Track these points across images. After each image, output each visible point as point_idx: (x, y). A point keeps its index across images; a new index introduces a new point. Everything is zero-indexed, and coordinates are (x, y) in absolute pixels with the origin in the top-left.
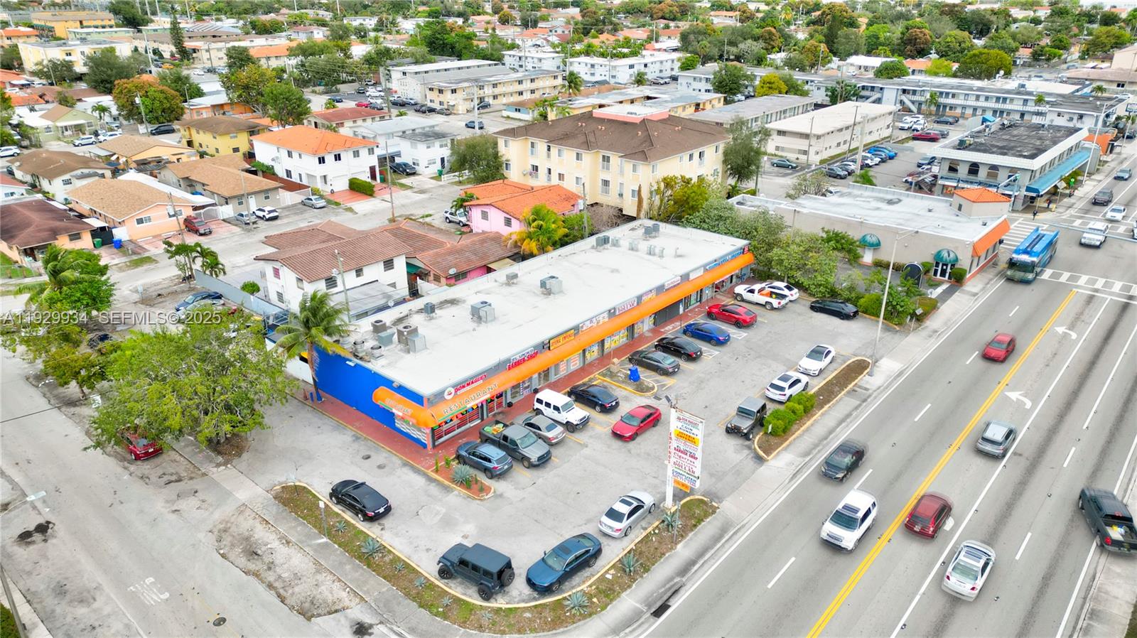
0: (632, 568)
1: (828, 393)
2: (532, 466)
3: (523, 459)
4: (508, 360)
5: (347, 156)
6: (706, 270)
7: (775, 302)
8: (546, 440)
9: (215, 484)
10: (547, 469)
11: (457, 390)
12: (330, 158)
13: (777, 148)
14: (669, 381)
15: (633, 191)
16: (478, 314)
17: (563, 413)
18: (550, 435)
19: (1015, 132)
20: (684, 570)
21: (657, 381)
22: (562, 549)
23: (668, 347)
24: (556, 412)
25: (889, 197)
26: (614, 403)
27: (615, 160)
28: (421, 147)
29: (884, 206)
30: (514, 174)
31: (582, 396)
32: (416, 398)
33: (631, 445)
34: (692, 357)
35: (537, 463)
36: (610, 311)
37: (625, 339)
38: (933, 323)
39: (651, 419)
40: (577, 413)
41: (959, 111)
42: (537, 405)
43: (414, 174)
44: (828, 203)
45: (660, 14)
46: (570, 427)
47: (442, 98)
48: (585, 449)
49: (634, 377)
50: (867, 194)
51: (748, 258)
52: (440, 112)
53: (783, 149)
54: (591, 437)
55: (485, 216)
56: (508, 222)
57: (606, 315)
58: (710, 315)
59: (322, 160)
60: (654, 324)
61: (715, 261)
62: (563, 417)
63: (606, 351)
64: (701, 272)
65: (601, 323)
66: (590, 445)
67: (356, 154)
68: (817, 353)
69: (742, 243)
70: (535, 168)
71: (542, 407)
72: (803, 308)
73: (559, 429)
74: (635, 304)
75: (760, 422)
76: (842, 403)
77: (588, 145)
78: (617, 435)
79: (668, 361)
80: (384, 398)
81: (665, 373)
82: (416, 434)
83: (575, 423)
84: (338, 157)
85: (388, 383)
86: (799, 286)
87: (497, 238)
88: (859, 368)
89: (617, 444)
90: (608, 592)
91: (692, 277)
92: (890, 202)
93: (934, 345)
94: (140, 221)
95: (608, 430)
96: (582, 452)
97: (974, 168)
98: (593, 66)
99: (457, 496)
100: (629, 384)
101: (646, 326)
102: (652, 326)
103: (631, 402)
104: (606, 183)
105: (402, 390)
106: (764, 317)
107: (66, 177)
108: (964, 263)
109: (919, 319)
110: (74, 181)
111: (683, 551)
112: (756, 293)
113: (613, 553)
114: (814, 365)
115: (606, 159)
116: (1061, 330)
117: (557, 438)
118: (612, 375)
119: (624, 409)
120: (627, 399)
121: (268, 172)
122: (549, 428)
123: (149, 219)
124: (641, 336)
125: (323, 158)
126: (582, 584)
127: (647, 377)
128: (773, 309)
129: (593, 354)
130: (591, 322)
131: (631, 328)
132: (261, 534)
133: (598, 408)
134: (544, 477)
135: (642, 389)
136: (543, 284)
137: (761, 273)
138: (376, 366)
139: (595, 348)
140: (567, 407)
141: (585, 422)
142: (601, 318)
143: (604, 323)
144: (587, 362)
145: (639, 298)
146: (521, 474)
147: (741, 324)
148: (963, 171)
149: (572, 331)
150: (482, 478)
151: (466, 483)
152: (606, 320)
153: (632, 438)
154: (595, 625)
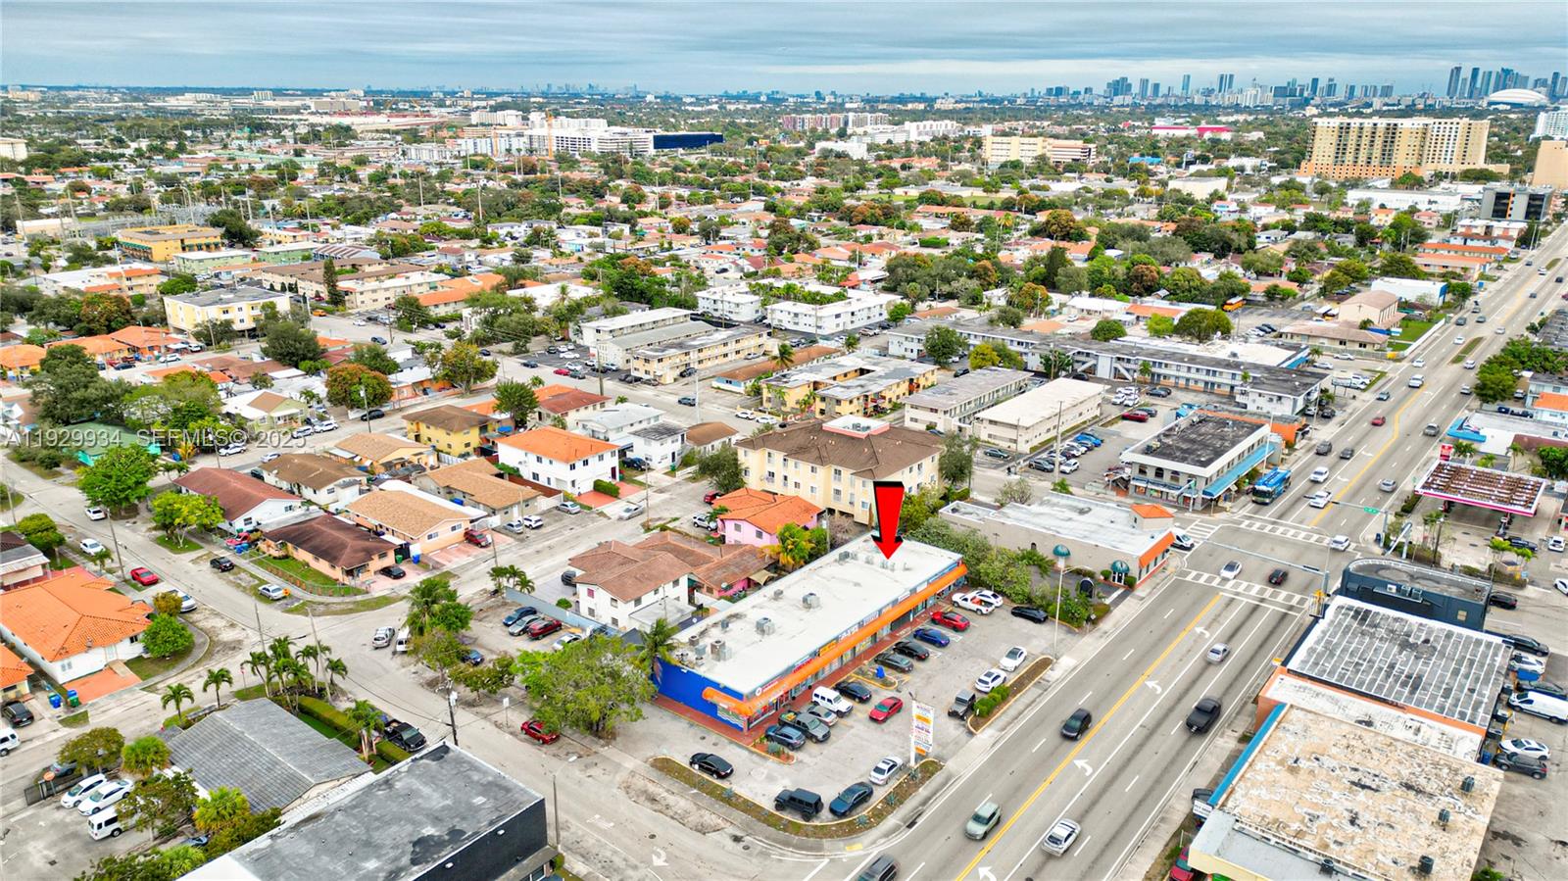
0: (892, 802)
1: (1020, 685)
2: (818, 741)
3: (811, 737)
4: (794, 666)
5: (593, 461)
6: (929, 584)
7: (984, 609)
8: (826, 723)
9: (606, 759)
10: (829, 743)
11: (763, 688)
12: (579, 465)
13: (990, 436)
14: (906, 678)
15: (863, 502)
16: (762, 628)
17: (835, 704)
18: (827, 720)
19: (1203, 430)
20: (925, 802)
21: (898, 677)
22: (850, 791)
23: (904, 650)
24: (829, 703)
25: (1081, 506)
26: (868, 695)
27: (846, 473)
29: (1075, 515)
30: (753, 481)
31: (845, 691)
32: (738, 696)
33: (884, 726)
34: (922, 658)
35: (822, 739)
36: (859, 623)
37: (870, 644)
38: (1106, 625)
39: (896, 707)
40: (844, 704)
41: (1172, 380)
42: (815, 699)
43: (647, 469)
44: (1029, 513)
45: (860, 218)
46: (840, 714)
47: (648, 367)
48: (852, 729)
49: (880, 675)
50: (1064, 502)
51: (962, 570)
52: (648, 382)
53: (995, 437)
54: (855, 720)
55: (738, 528)
56: (759, 535)
57: (857, 626)
58: (934, 621)
59: (573, 467)
60: (891, 630)
61: (936, 576)
62: (835, 707)
63: (857, 654)
64: (925, 585)
65: (853, 632)
66: (855, 726)
67: (601, 458)
68: (1013, 654)
69: (957, 556)
70: (772, 474)
71: (819, 700)
72: (1006, 614)
73: (834, 716)
74: (878, 616)
75: (971, 707)
76: (1030, 692)
77: (822, 460)
78: (873, 719)
79: (904, 661)
80: (710, 695)
81: (903, 671)
82: (734, 721)
83: (843, 710)
84: (586, 463)
85: (716, 685)
86: (1003, 594)
87: (753, 551)
88: (1045, 664)
89: (873, 725)
90: (879, 815)
91: (919, 589)
92: (1082, 512)
93: (1103, 643)
94: (430, 537)
95: (866, 716)
96: (850, 731)
97: (1159, 472)
98: (796, 315)
99: (772, 763)
100: (878, 680)
101: (885, 632)
102: (890, 632)
103: (881, 695)
104: (838, 492)
105: (727, 690)
106: (976, 622)
107: (331, 486)
108: (1134, 572)
109: (1094, 623)
110: (338, 490)
111: (923, 792)
112: (966, 599)
113: (879, 794)
114: (1010, 663)
115: (839, 473)
116: (1199, 630)
117: (833, 721)
118: (863, 674)
119: (876, 700)
120: (876, 692)
121: (514, 476)
122: (827, 715)
123: (437, 535)
124: (882, 640)
125: (574, 464)
126: (864, 812)
127: (890, 675)
128: (982, 614)
129: (848, 657)
130: (847, 632)
131: (875, 635)
132: (652, 788)
133: (858, 699)
134: (827, 749)
135: (887, 684)
136: (805, 600)
137: (973, 582)
138: (701, 671)
139: (849, 652)
140: (837, 699)
141: (850, 710)
142: (853, 629)
143: (856, 632)
144: (844, 663)
145: (880, 611)
146: (811, 746)
147: (958, 628)
148: (1151, 474)
149: (834, 640)
150: (786, 750)
151: (777, 754)
152: (857, 630)
153: (884, 721)
154: (875, 833)
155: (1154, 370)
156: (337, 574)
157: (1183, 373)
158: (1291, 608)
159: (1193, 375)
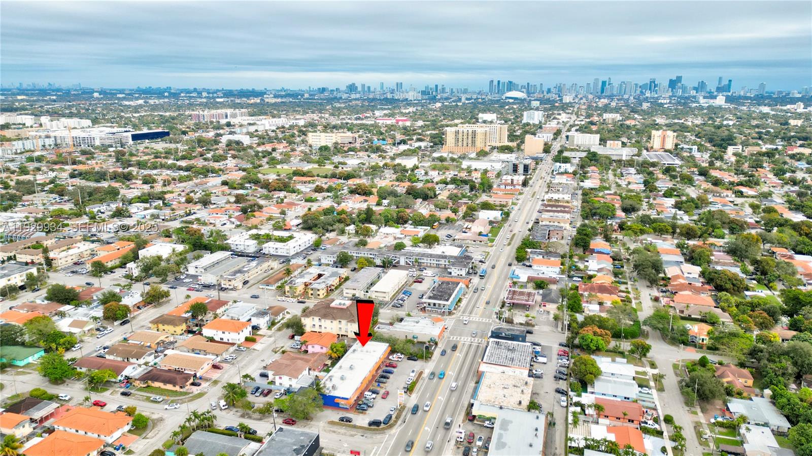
0: (398, 418)
1: (417, 380)
4: (357, 388)
7: (400, 360)
9: (314, 425)
11: (352, 396)
14: (386, 385)
15: (351, 331)
16: (342, 378)
19: (443, 287)
20: (406, 416)
21: (384, 385)
22: (387, 417)
23: (383, 377)
24: (370, 396)
25: (416, 320)
26: (379, 392)
27: (344, 322)
28: (261, 319)
29: (415, 324)
30: (308, 329)
31: (374, 392)
32: (347, 399)
34: (388, 378)
38: (433, 358)
39: (388, 393)
40: (374, 396)
42: (366, 396)
43: (261, 330)
44: (402, 325)
46: (374, 399)
48: (378, 402)
49: (379, 385)
50: (410, 320)
51: (390, 349)
54: (378, 400)
55: (313, 347)
56: (322, 348)
57: (369, 374)
58: (386, 366)
60: (377, 372)
61: (384, 351)
62: (372, 397)
64: (382, 356)
68: (413, 371)
69: (388, 344)
70: (314, 325)
72: (405, 359)
75: (408, 389)
76: (420, 382)
78: (383, 398)
79: (384, 380)
80: (337, 400)
81: (385, 383)
82: (345, 407)
85: (339, 398)
86: (404, 354)
87: (322, 354)
88: (421, 373)
89: (384, 400)
90: (396, 422)
91: (381, 358)
92: (417, 322)
93: (434, 363)
94: (201, 370)
97: (435, 305)
99: (361, 416)
100: (379, 387)
103: (382, 391)
104: (340, 328)
105: (343, 398)
106: (399, 364)
108: (437, 340)
109: (430, 358)
111: (404, 413)
112: (394, 357)
113: (394, 417)
114: (413, 374)
115: (341, 322)
116: (458, 354)
117: (373, 401)
118: (375, 386)
119: (381, 393)
120: (380, 390)
121: (211, 340)
123: (203, 368)
124: (375, 375)
126: (391, 422)
127: (381, 385)
131: (373, 374)
132: (332, 429)
133: (377, 394)
134: (374, 408)
135: (382, 388)
136: (350, 367)
137: (393, 351)
138: (331, 394)
141: (376, 397)
145: (373, 367)
147: (394, 367)
148: (432, 305)
150: (364, 412)
151: (362, 413)
154: (396, 426)
155: (420, 261)
156: (177, 388)
157: (429, 261)
158: (479, 343)
159: (432, 262)
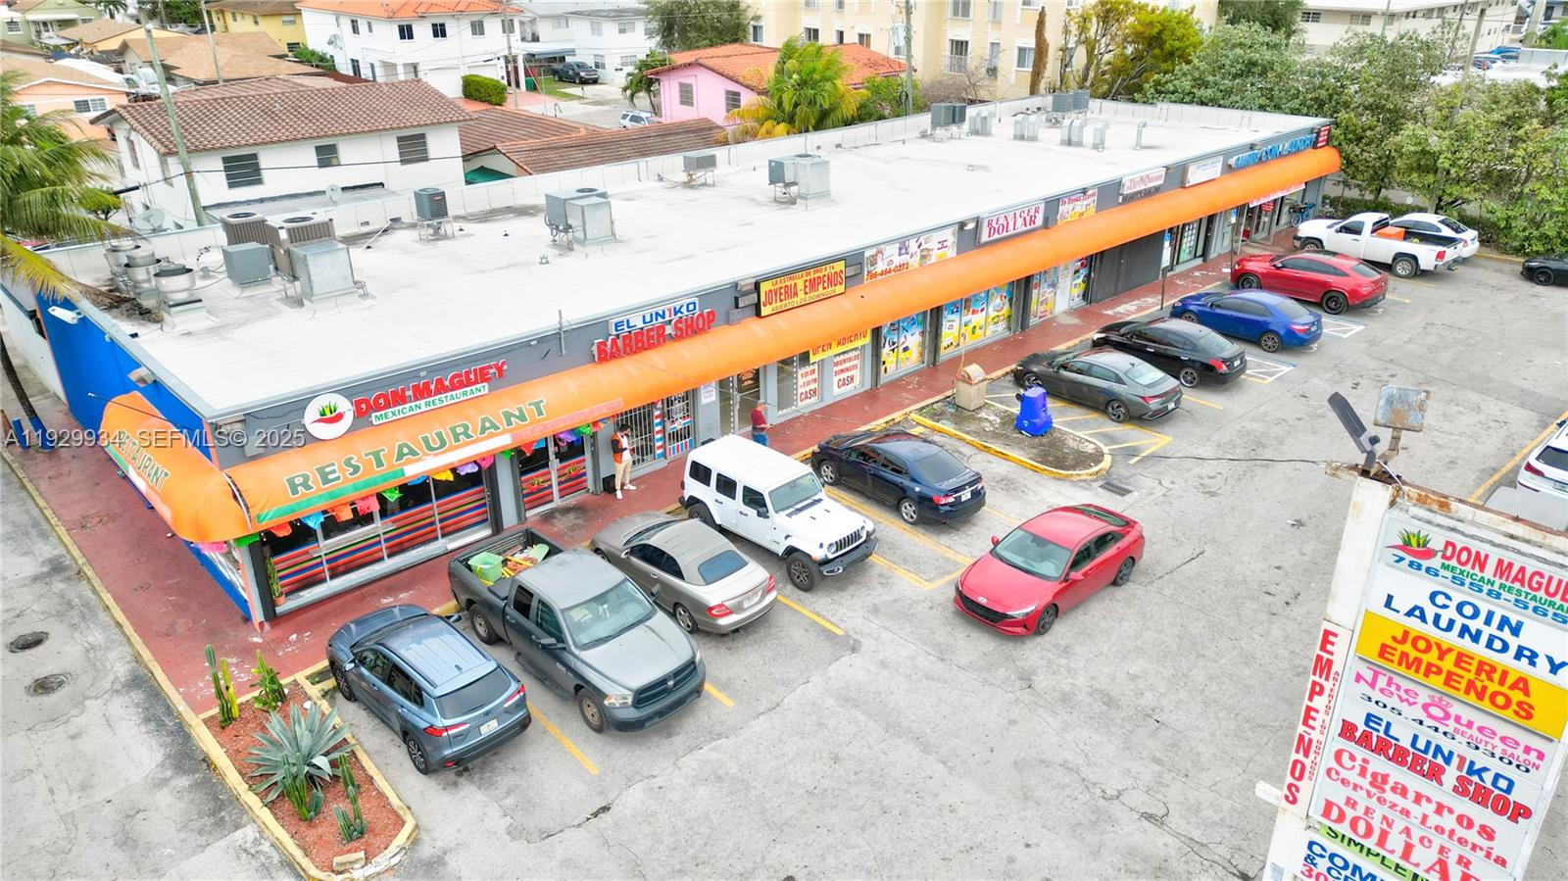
2: (610, 725)
3: (581, 692)
4: (600, 324)
5: (460, 31)
6: (1228, 169)
7: (1427, 255)
8: (699, 622)
10: (678, 741)
11: (363, 410)
12: (422, 31)
14: (1148, 440)
15: (1022, 51)
17: (779, 519)
18: (711, 594)
21: (1110, 439)
24: (752, 512)
26: (966, 495)
33: (1033, 652)
34: (1211, 376)
35: (632, 714)
36: (962, 225)
37: (1001, 326)
39: (1108, 555)
40: (829, 520)
42: (693, 488)
43: (595, 82)
46: (796, 568)
48: (848, 659)
49: (1031, 424)
51: (1326, 158)
54: (875, 610)
55: (686, 96)
56: (733, 98)
57: (949, 236)
60: (1085, 296)
61: (1252, 147)
62: (778, 530)
63: (944, 354)
64: (1214, 170)
65: (933, 260)
66: (867, 644)
71: (707, 494)
73: (754, 573)
74: (1039, 221)
79: (1142, 375)
81: (1137, 414)
82: (223, 565)
83: (818, 554)
89: (976, 644)
91: (1195, 176)
95: (943, 590)
96: (834, 670)
100: (1018, 444)
102: (1078, 302)
103: (1027, 502)
104: (960, 47)
105: (161, 397)
117: (739, 608)
118: (961, 414)
119: (1002, 516)
120: (1009, 486)
121: (325, 66)
122: (716, 569)
125: (410, 28)
127: (1069, 423)
128: (1419, 273)
129: (906, 355)
130: (903, 249)
133: (908, 509)
134: (655, 781)
135: (1060, 459)
136: (776, 170)
139: (913, 339)
140: (794, 499)
141: (854, 554)
142: (933, 244)
143: (943, 262)
144: (884, 379)
146: (566, 757)
149: (840, 266)
152: (951, 252)
153: (1036, 625)
